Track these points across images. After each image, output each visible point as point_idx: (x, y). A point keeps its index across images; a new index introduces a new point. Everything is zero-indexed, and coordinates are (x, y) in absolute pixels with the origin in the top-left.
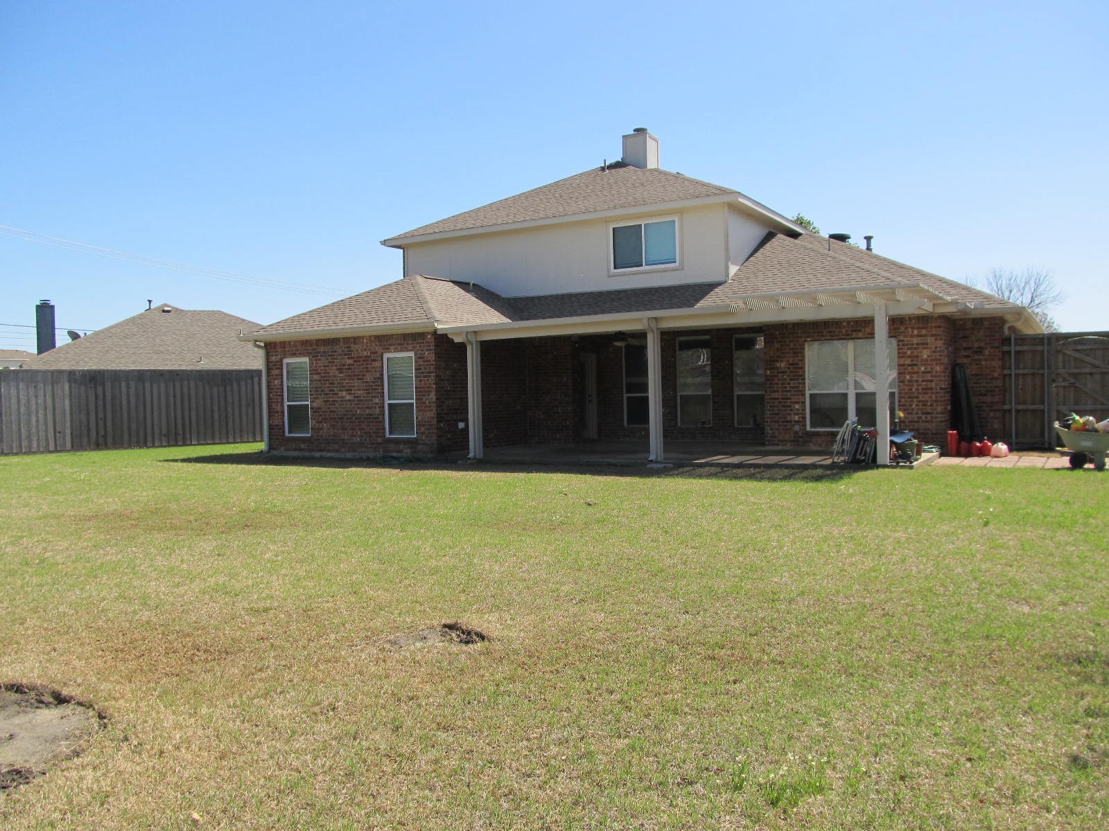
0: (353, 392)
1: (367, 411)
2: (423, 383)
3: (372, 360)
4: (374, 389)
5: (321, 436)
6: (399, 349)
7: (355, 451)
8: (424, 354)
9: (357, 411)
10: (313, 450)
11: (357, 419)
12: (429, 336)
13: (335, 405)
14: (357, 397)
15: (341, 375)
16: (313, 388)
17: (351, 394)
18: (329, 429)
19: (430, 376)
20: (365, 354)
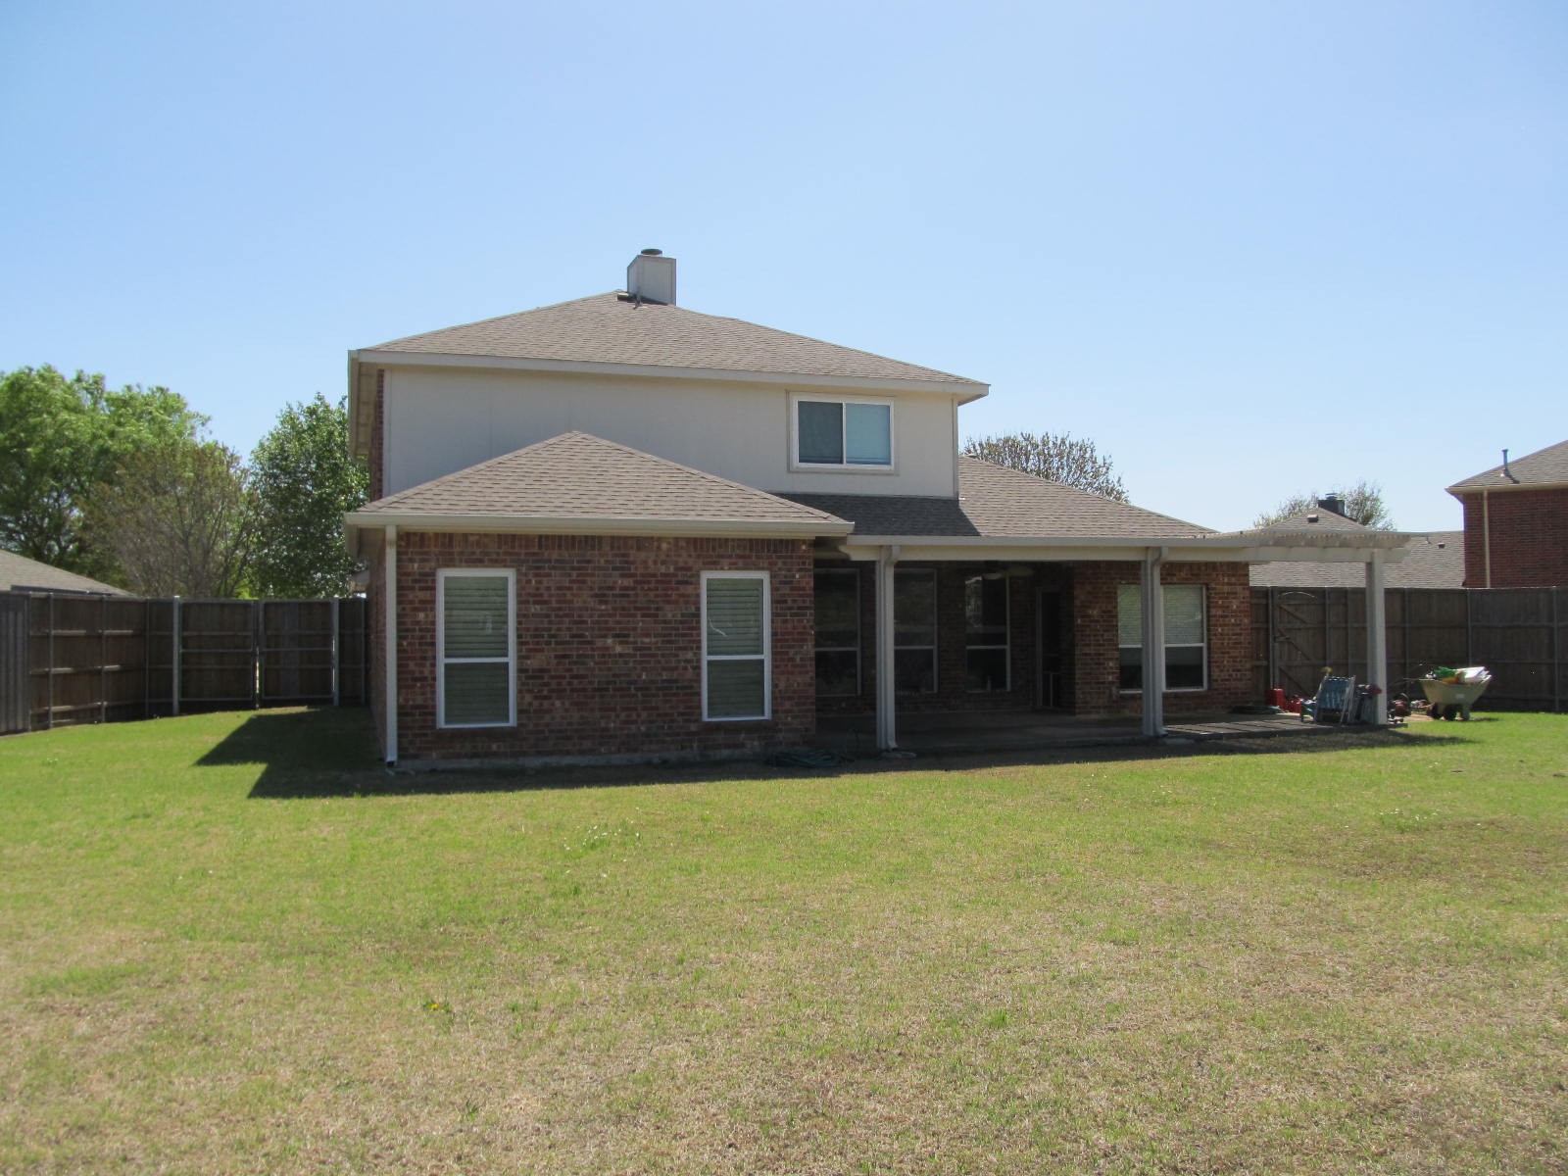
0: (631, 639)
1: (665, 676)
2: (789, 626)
3: (678, 582)
4: (683, 635)
5: (547, 725)
6: (740, 564)
7: (635, 750)
8: (794, 576)
9: (640, 676)
10: (524, 754)
11: (641, 689)
12: (804, 547)
13: (584, 663)
14: (640, 649)
15: (603, 607)
16: (528, 630)
17: (627, 643)
18: (567, 711)
19: (804, 615)
20: (663, 569)
